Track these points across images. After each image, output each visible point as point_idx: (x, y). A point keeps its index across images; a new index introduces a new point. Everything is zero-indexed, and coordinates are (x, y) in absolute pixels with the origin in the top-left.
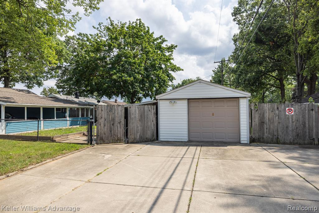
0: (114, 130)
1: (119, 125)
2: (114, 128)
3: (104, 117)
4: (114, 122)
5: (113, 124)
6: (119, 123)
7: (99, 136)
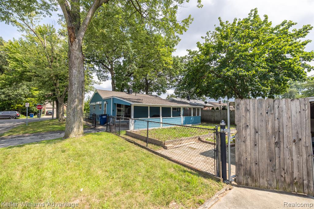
0: (282, 156)
1: (294, 147)
2: (280, 152)
3: (252, 124)
4: (279, 138)
5: (276, 143)
6: (294, 141)
7: (241, 165)
